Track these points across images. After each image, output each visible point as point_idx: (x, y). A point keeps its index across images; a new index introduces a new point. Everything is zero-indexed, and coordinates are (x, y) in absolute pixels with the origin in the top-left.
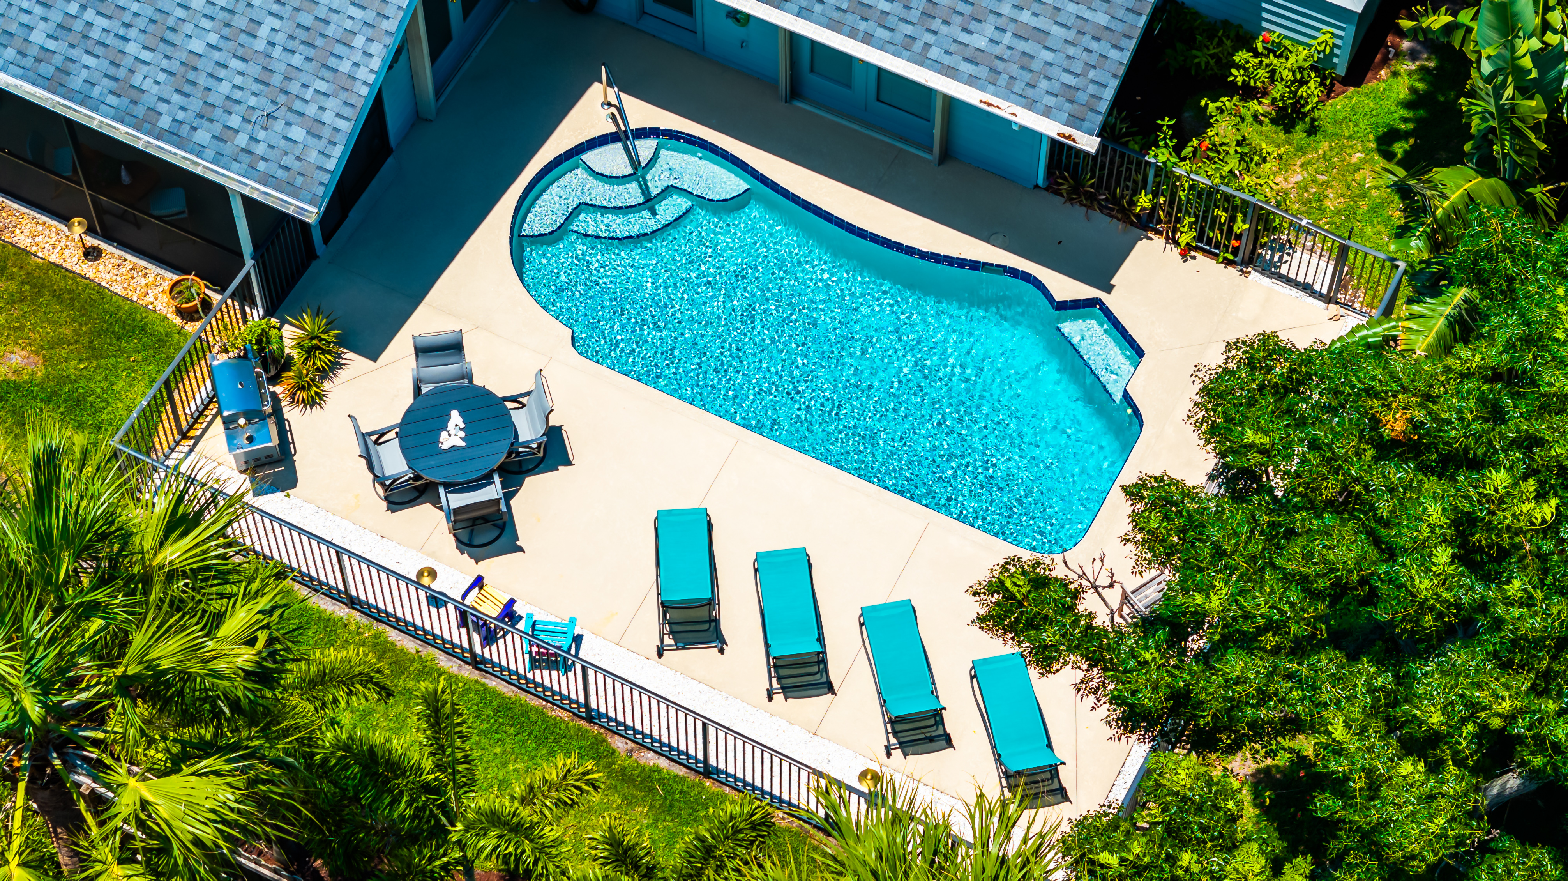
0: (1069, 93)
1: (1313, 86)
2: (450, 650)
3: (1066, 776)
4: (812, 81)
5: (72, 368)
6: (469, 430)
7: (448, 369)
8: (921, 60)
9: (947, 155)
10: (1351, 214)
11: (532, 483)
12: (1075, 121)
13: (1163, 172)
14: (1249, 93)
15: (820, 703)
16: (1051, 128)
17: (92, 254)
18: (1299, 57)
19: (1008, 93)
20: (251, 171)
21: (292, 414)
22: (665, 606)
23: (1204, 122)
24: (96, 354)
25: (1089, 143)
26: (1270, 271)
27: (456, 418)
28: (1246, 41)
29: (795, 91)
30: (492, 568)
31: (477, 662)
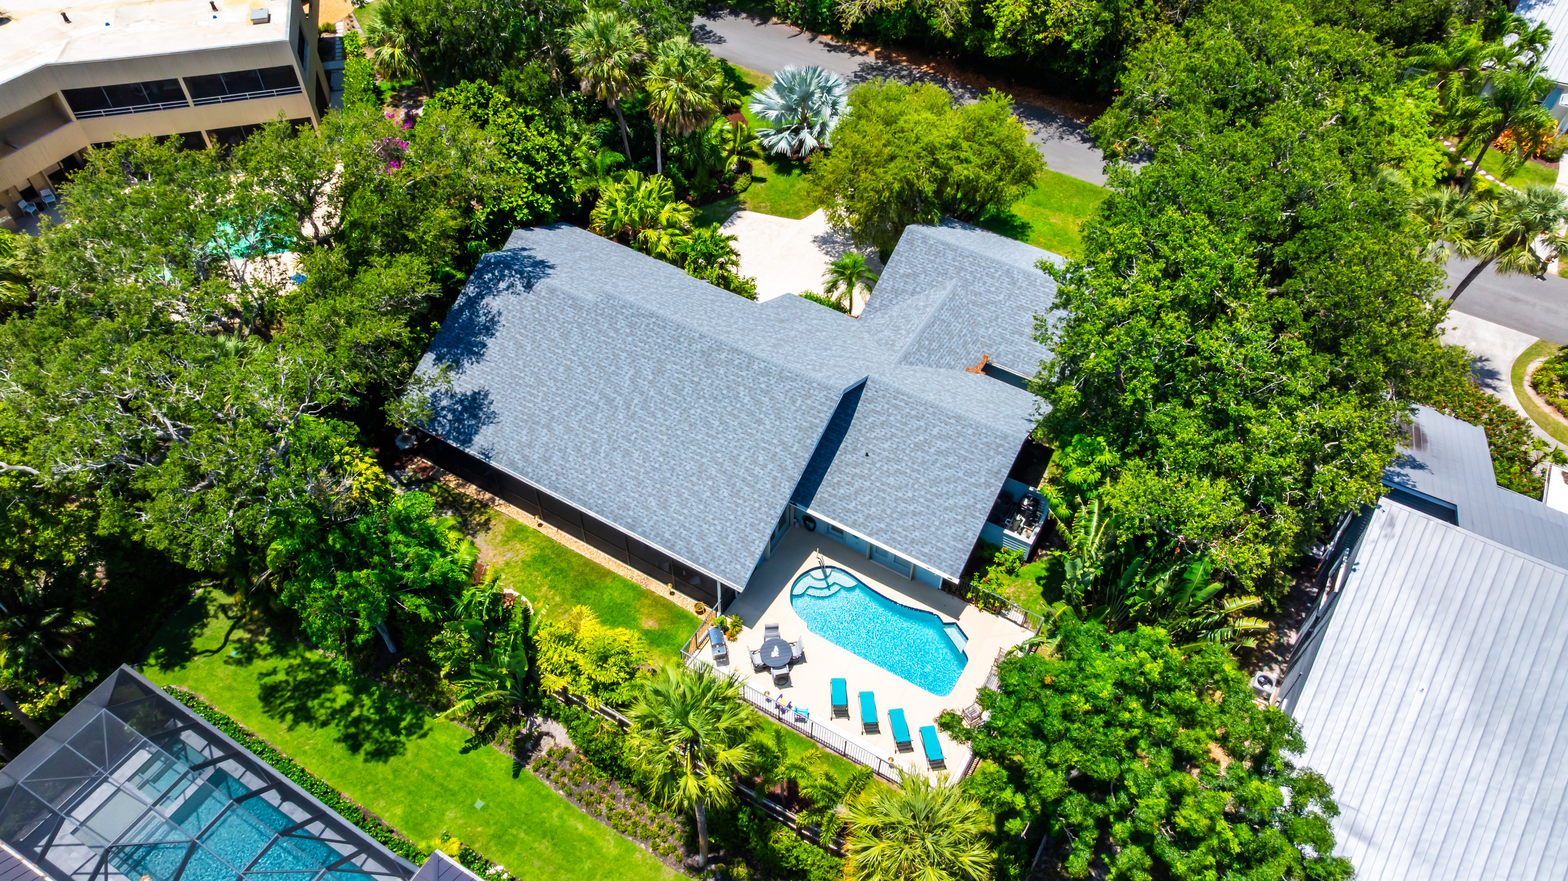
0: (951, 566)
1: (1018, 563)
2: (772, 715)
3: (946, 763)
4: (875, 555)
5: (666, 627)
6: (780, 652)
7: (774, 633)
8: (910, 554)
9: (913, 578)
10: (1028, 601)
11: (795, 667)
12: (952, 574)
13: (975, 588)
14: (999, 564)
15: (876, 736)
16: (946, 576)
17: (672, 594)
18: (1014, 555)
19: (934, 565)
20: (725, 576)
21: (728, 643)
22: (834, 706)
23: (987, 573)
24: (673, 623)
25: (956, 581)
26: (1004, 616)
27: (776, 649)
28: (998, 550)
29: (871, 557)
30: (785, 691)
31: (780, 719)
